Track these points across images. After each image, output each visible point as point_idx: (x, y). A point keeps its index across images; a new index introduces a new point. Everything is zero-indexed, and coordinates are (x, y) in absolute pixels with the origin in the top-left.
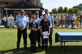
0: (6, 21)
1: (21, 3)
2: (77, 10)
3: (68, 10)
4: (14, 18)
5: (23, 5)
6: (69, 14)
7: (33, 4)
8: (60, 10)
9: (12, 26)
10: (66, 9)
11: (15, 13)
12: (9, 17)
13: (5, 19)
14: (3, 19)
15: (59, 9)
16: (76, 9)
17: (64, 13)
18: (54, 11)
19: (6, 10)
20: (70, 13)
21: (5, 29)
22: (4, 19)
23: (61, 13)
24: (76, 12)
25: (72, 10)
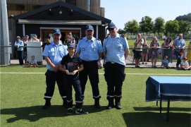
0: (22, 49)
1: (57, 7)
2: (185, 25)
3: (165, 24)
5: (61, 12)
6: (166, 34)
8: (145, 25)
10: (159, 22)
11: (42, 30)
15: (143, 22)
16: (183, 22)
17: (154, 32)
18: (131, 28)
19: (22, 24)
20: (169, 34)
23: (147, 31)
24: (183, 29)
25: (174, 26)
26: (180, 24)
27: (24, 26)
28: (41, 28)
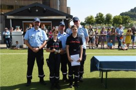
0: (9, 37)
1: (34, 7)
2: (126, 19)
3: (112, 18)
4: (22, 32)
5: (37, 11)
6: (113, 25)
7: (55, 8)
8: (99, 19)
9: (19, 45)
10: (108, 17)
11: (24, 23)
12: (14, 30)
13: (8, 33)
14: (4, 33)
15: (97, 17)
16: (125, 17)
17: (105, 24)
18: (89, 21)
19: (9, 19)
20: (115, 24)
21: (8, 50)
22: (6, 34)
23: (100, 23)
24: (125, 22)
25: (119, 19)
26: (123, 18)
27: (11, 20)
28: (23, 22)
